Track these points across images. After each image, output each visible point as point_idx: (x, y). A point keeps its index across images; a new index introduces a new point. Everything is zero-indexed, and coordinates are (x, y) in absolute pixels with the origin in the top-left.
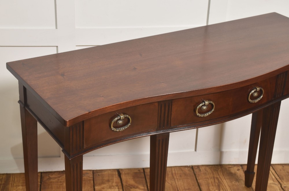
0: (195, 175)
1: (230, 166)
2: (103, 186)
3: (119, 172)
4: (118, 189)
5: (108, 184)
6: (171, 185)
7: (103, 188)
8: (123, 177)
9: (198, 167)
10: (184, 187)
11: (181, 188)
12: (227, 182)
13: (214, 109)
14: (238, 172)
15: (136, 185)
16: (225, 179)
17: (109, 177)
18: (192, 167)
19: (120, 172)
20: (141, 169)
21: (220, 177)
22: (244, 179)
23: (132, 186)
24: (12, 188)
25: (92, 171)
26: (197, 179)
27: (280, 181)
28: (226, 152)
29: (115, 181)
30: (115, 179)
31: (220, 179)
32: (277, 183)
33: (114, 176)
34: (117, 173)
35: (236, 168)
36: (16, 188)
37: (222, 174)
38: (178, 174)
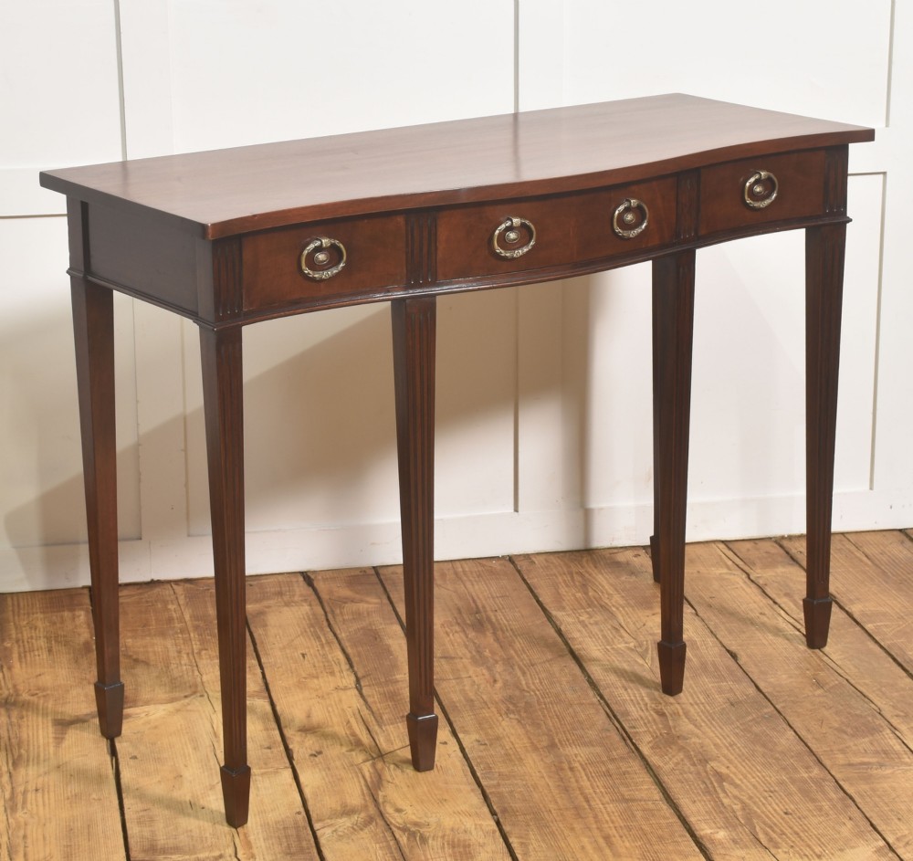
0: (519, 572)
1: (616, 551)
2: (266, 603)
3: (307, 577)
4: (310, 605)
5: (280, 600)
6: (456, 592)
7: (269, 607)
8: (320, 585)
9: (527, 556)
10: (491, 593)
11: (481, 597)
12: (606, 578)
13: (536, 241)
14: (635, 559)
15: (357, 597)
16: (602, 574)
17: (281, 587)
18: (511, 559)
19: (309, 577)
20: (369, 568)
21: (587, 572)
22: (651, 570)
23: (346, 598)
24: (16, 618)
26: (526, 578)
27: (746, 568)
28: (601, 509)
29: (298, 593)
30: (297, 590)
31: (587, 575)
32: (739, 572)
33: (296, 585)
34: (301, 579)
35: (629, 554)
36: (28, 617)
37: (591, 565)
38: (471, 572)
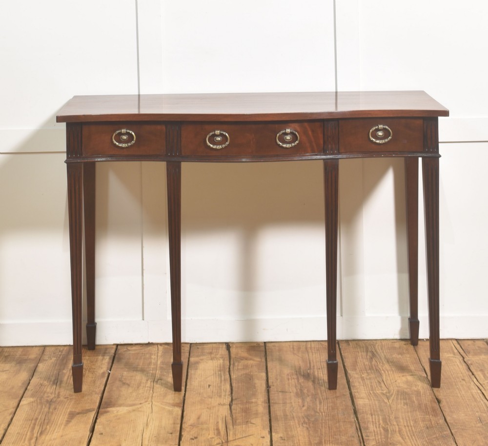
0: (340, 349)
1: (395, 341)
2: (202, 357)
4: (224, 360)
5: (209, 356)
6: (302, 357)
8: (233, 350)
9: (347, 341)
10: (320, 360)
11: (314, 361)
12: (385, 355)
13: (230, 142)
14: (404, 346)
15: (250, 357)
17: (212, 350)
18: (338, 342)
19: (229, 345)
20: (262, 343)
23: (244, 358)
25: (189, 345)
27: (464, 354)
30: (220, 352)
31: (375, 353)
32: (459, 356)
33: (221, 349)
34: (225, 346)
35: (402, 343)
37: (380, 348)
38: (314, 348)
